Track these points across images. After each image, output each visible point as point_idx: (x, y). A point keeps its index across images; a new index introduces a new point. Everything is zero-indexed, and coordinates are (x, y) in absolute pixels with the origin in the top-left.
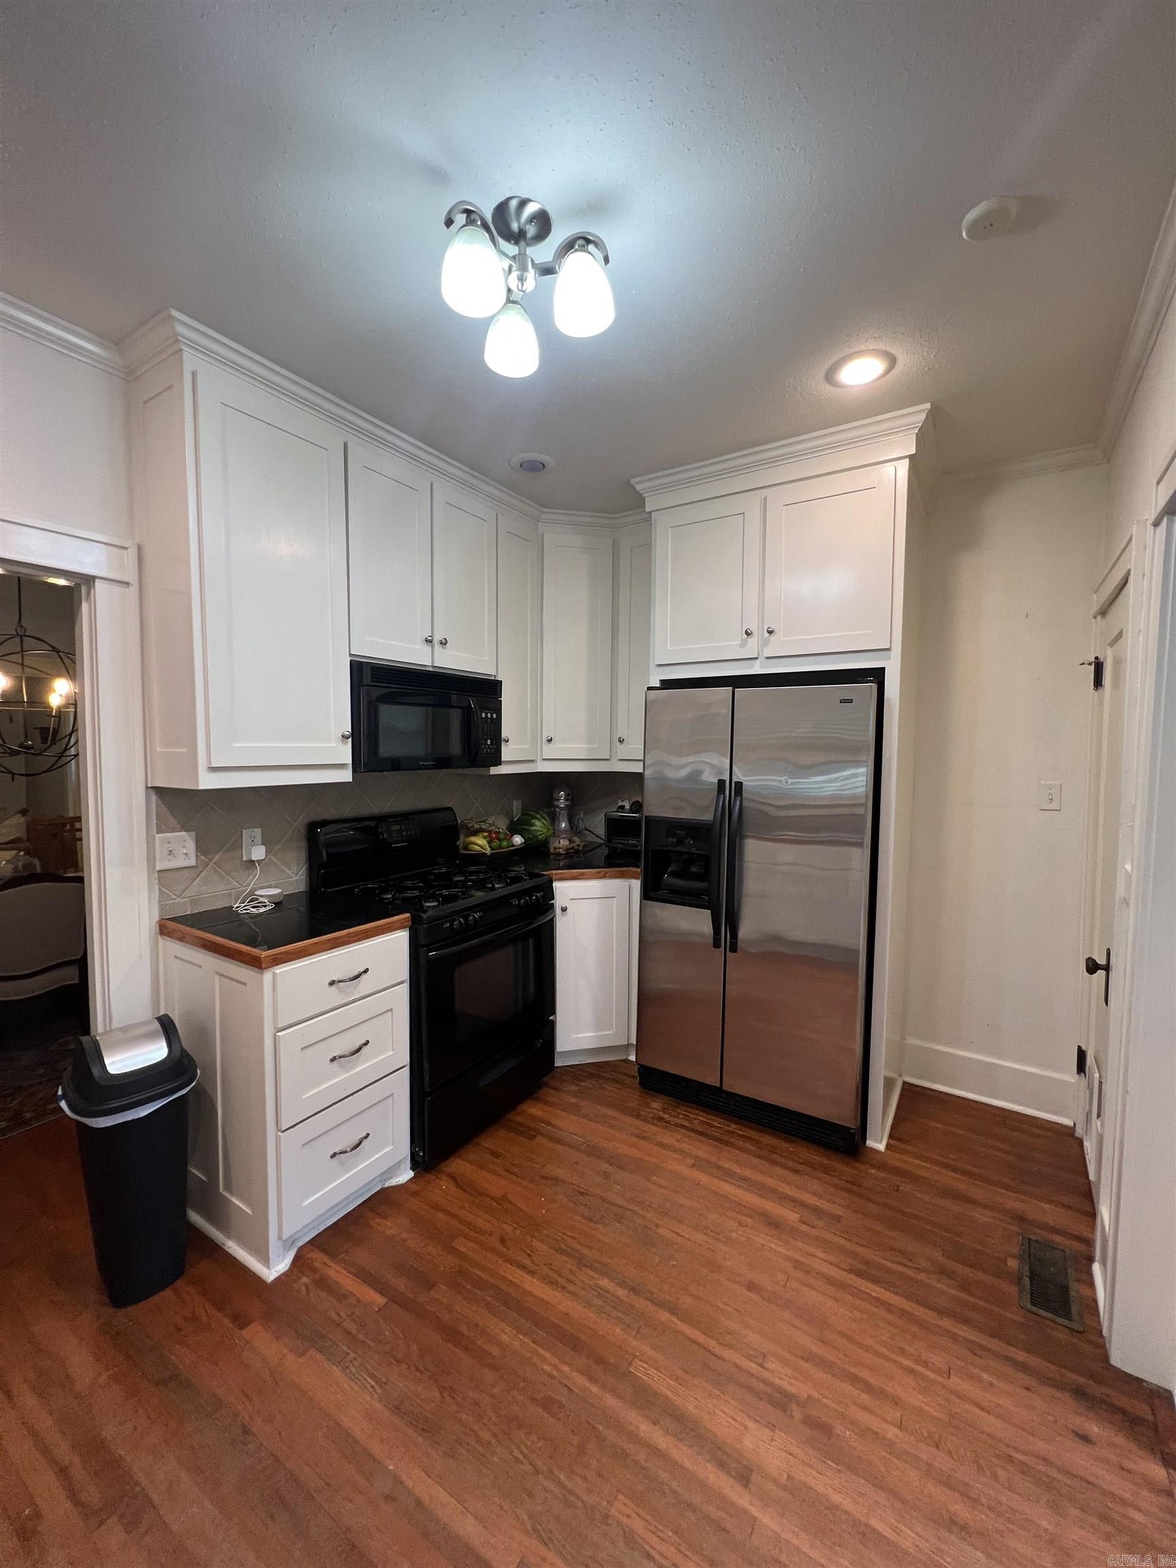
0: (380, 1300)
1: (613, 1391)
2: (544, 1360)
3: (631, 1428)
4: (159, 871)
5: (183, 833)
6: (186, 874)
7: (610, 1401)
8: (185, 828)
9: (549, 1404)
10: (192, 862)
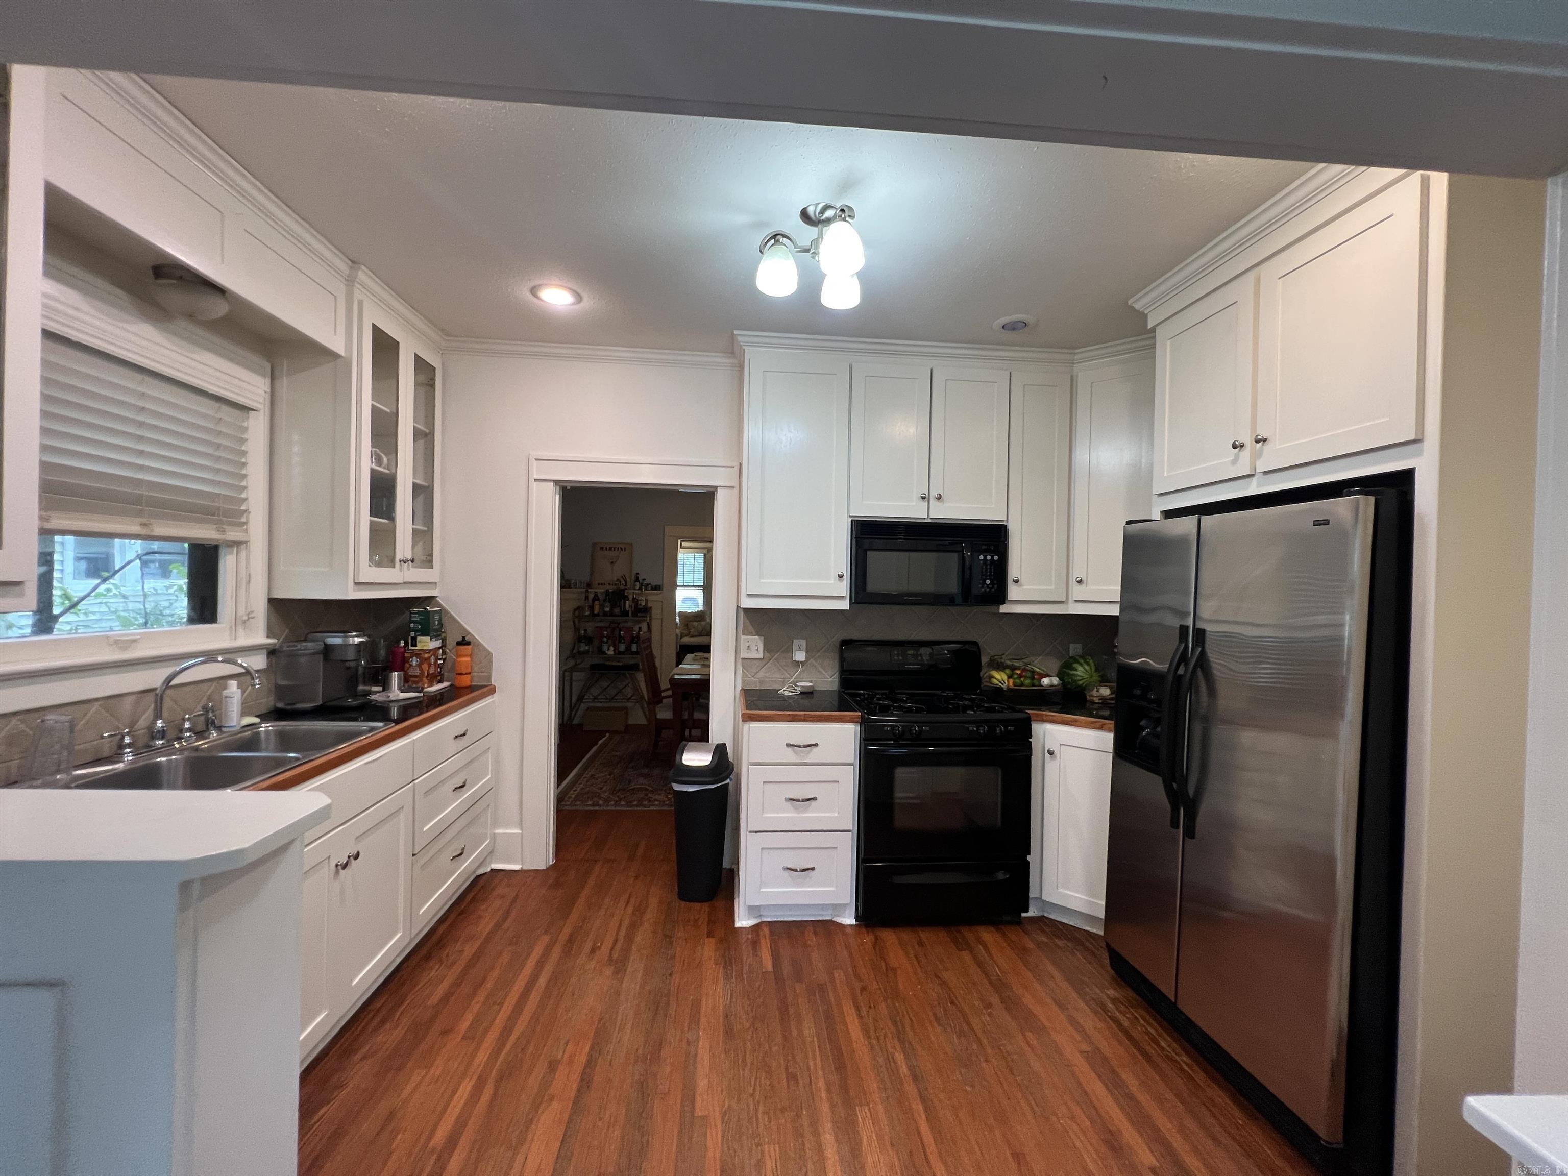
0: (770, 968)
1: (833, 1106)
2: (814, 1058)
3: (821, 1130)
4: (743, 659)
5: (757, 637)
6: (757, 663)
7: (825, 1108)
8: (758, 634)
9: (792, 1078)
10: (761, 656)
